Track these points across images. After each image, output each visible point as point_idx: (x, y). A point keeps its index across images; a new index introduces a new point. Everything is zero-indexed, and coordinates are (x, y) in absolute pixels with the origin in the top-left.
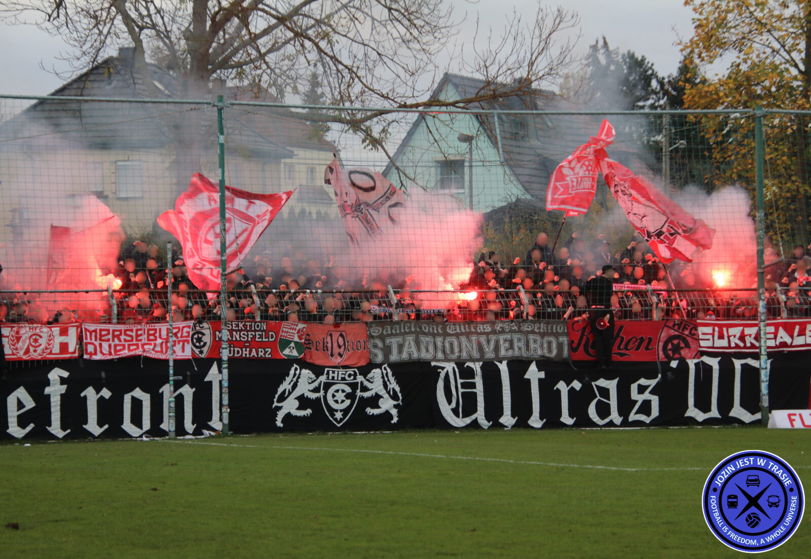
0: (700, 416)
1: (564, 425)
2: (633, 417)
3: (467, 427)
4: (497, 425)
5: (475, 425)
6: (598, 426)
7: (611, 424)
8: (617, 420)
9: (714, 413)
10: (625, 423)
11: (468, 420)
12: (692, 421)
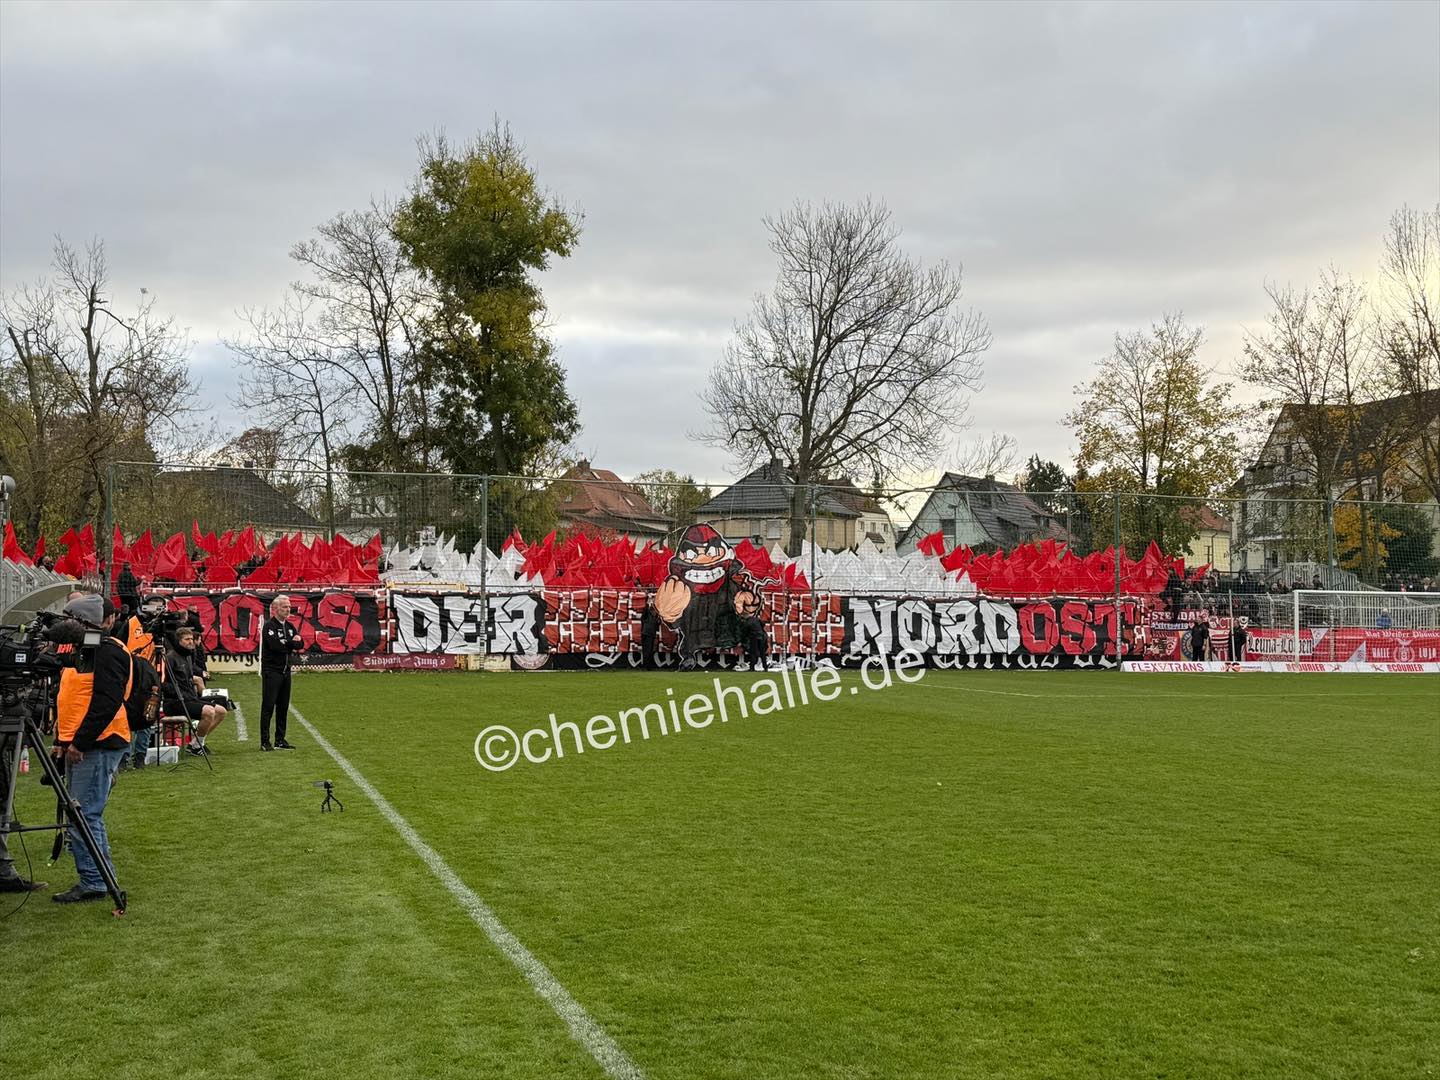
0: (1083, 664)
1: (1005, 668)
2: (1043, 664)
3: (950, 668)
4: (966, 667)
5: (953, 667)
6: (1023, 668)
7: (1031, 667)
8: (1035, 665)
9: (1090, 662)
10: (1039, 667)
11: (950, 664)
12: (1077, 666)
